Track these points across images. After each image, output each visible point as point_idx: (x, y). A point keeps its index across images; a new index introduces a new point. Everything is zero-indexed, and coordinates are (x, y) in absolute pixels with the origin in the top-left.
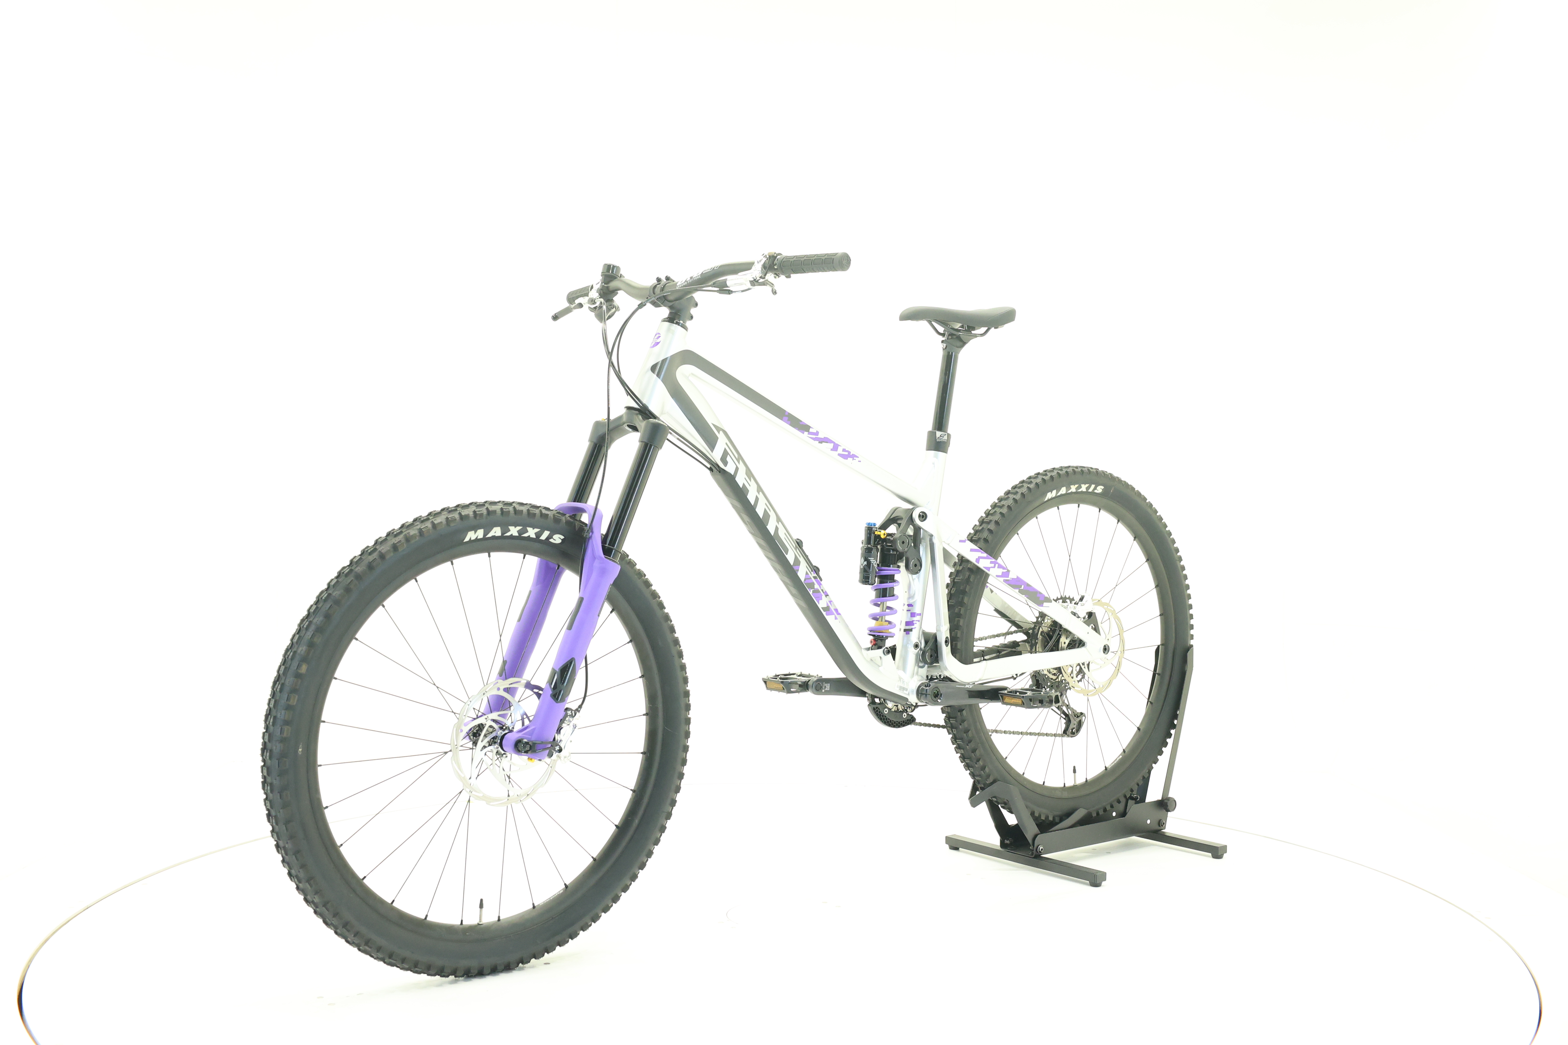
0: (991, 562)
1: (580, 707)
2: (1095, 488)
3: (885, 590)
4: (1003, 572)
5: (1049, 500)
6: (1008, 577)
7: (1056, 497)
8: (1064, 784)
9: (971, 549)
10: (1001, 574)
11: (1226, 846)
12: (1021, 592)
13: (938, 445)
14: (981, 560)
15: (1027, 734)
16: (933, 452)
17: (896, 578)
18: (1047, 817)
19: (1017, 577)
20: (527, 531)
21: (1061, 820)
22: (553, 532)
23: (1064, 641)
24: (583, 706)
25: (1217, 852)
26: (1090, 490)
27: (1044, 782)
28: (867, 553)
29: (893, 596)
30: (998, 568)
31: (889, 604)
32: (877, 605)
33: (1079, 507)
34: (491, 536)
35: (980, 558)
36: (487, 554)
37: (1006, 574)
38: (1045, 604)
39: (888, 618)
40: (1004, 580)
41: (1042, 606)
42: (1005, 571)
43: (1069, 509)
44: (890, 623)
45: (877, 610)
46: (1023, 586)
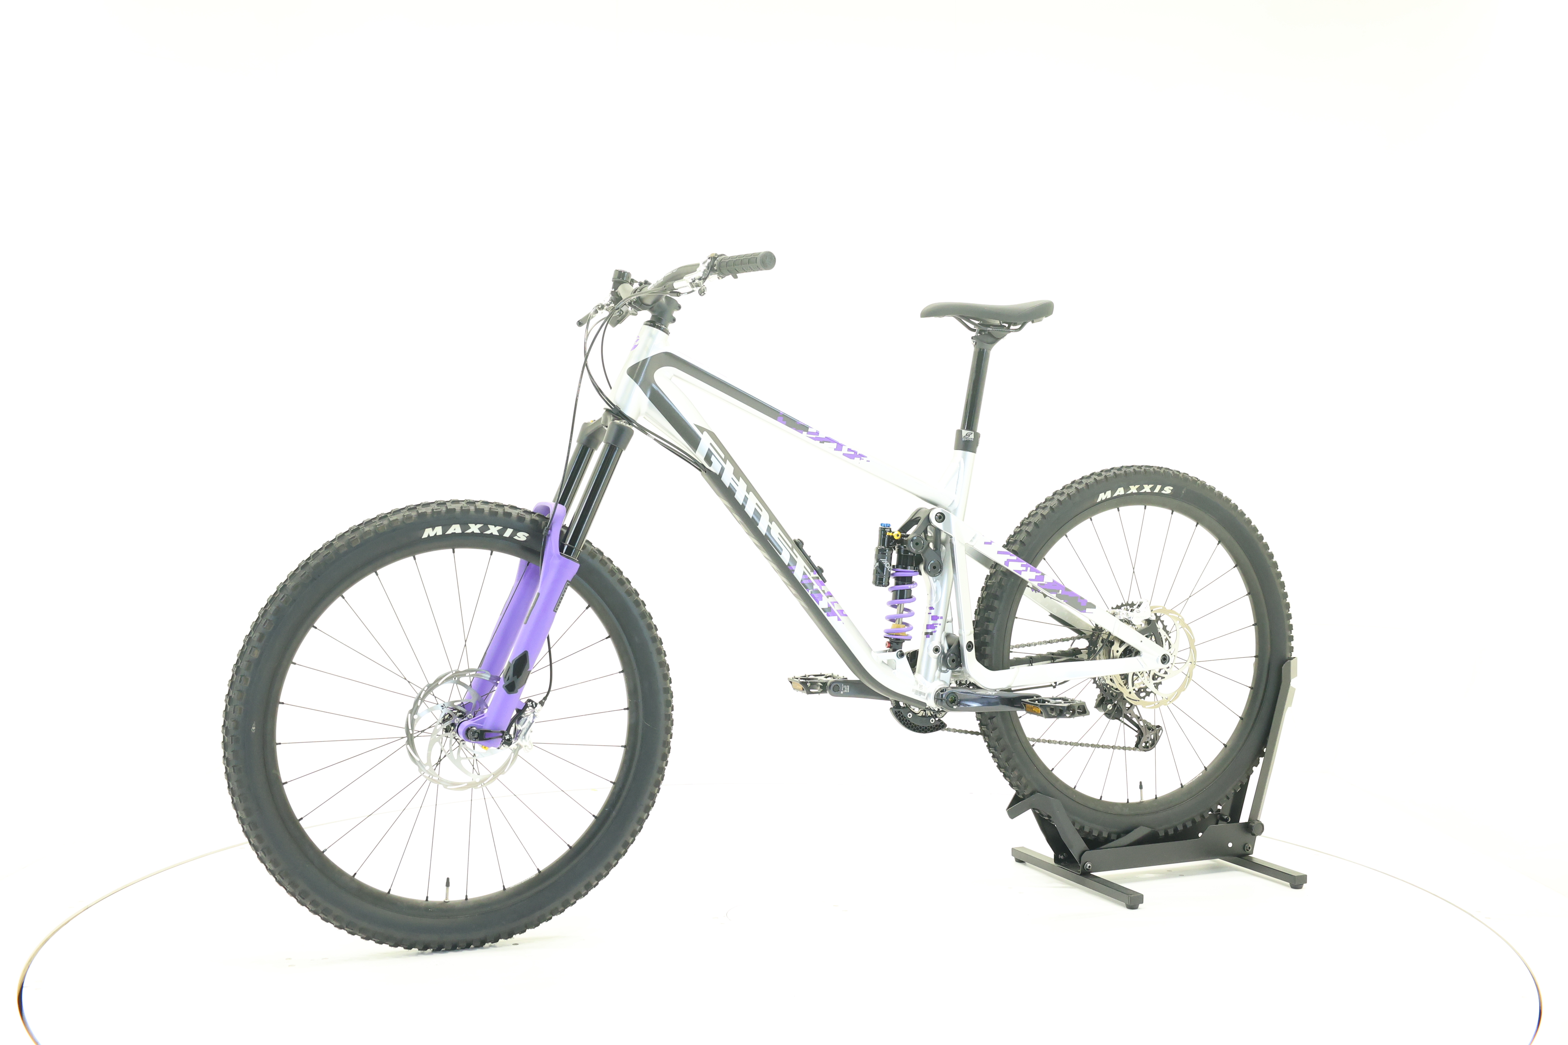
0: (1022, 566)
1: (545, 698)
2: (1162, 489)
3: (902, 592)
5: (1102, 501)
6: (1043, 581)
7: (1112, 498)
8: (1128, 800)
9: (998, 551)
10: (1034, 578)
11: (1306, 875)
13: (967, 445)
14: (1010, 562)
15: (1076, 744)
16: (961, 452)
17: (914, 579)
18: (1100, 833)
20: (489, 529)
21: (1119, 836)
22: (516, 530)
23: (1117, 649)
24: (548, 698)
25: (1297, 882)
26: (1157, 490)
27: (1101, 797)
28: (882, 553)
29: (911, 597)
30: (1031, 571)
31: (906, 606)
32: (894, 606)
33: (1145, 508)
34: (451, 533)
35: (1009, 560)
36: (451, 550)
38: (1088, 610)
39: (905, 620)
40: (1038, 584)
41: (1085, 612)
42: (1038, 574)
44: (907, 624)
45: (894, 612)
46: (1060, 591)
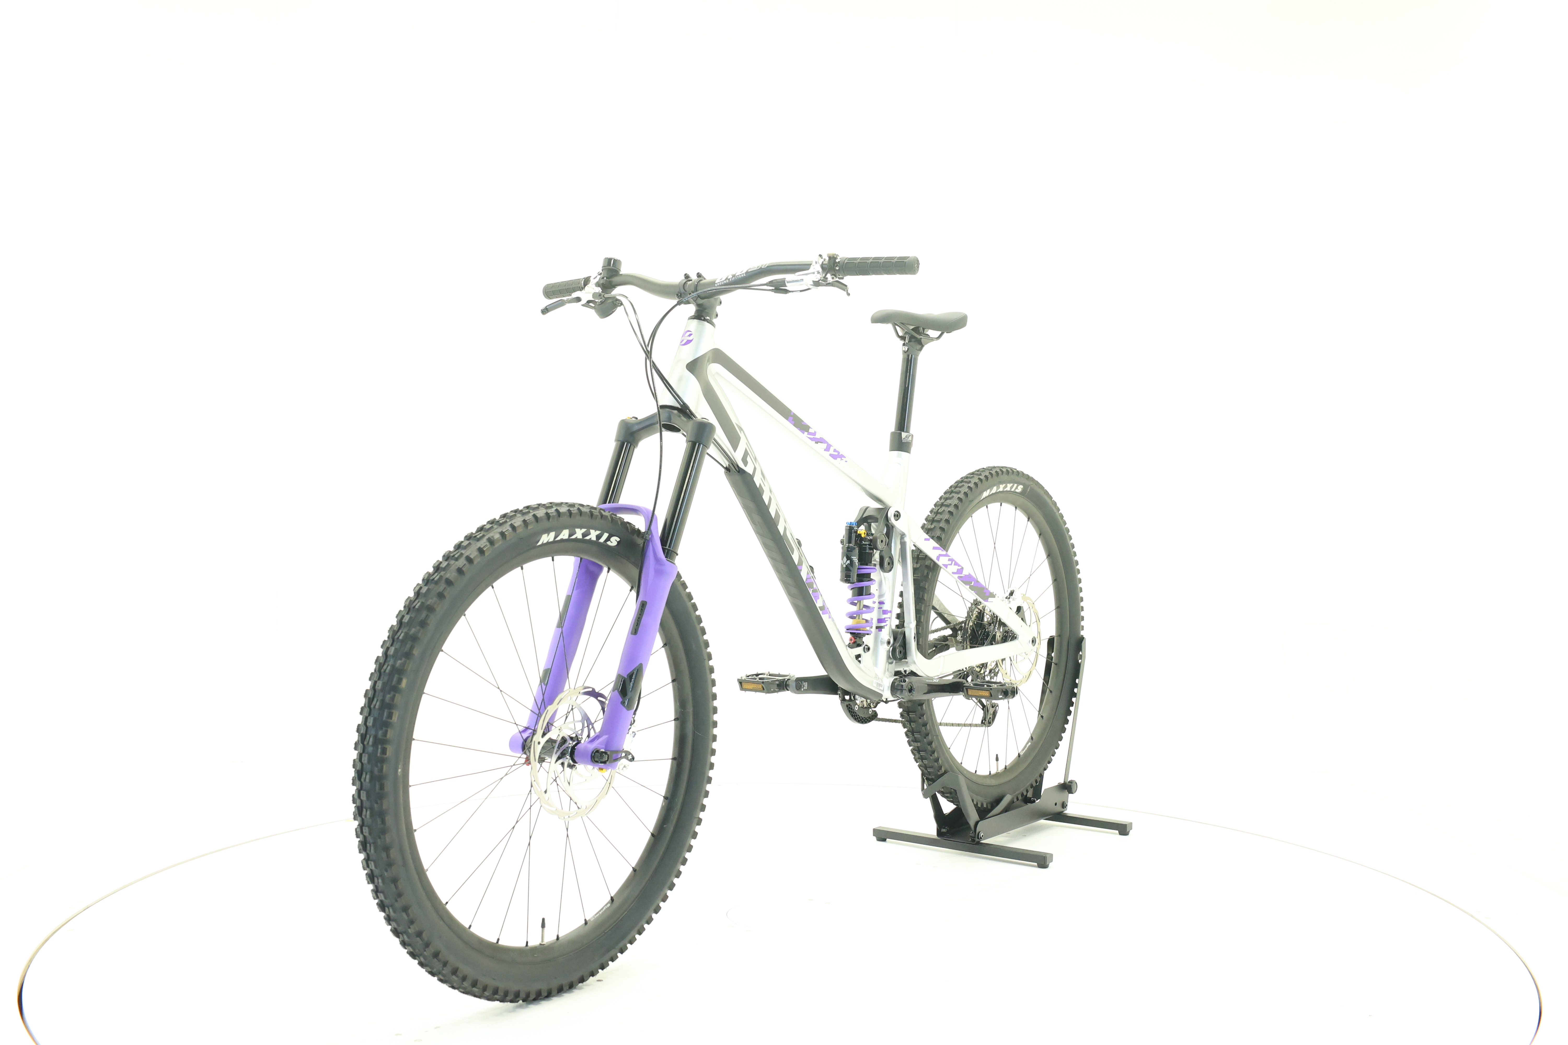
0: (949, 560)
2: (1016, 488)
3: (862, 588)
4: (958, 569)
5: (984, 498)
6: (962, 574)
7: (990, 495)
8: (991, 771)
9: (934, 547)
10: (956, 571)
11: (1131, 822)
12: (972, 588)
13: (902, 445)
14: (940, 557)
15: (963, 725)
16: (896, 453)
17: (872, 576)
18: (987, 804)
19: (969, 574)
20: (589, 534)
21: (993, 807)
22: (611, 536)
23: (1000, 634)
25: (1123, 829)
26: (1012, 490)
27: (976, 771)
28: (848, 553)
29: (869, 594)
30: (954, 565)
31: (865, 602)
32: (855, 604)
33: (1001, 505)
34: (560, 539)
35: (940, 555)
36: (551, 558)
37: (960, 571)
38: (990, 599)
39: (863, 616)
40: (958, 577)
41: (987, 601)
42: (960, 568)
43: (994, 507)
44: (865, 620)
45: (855, 609)
46: (973, 582)
